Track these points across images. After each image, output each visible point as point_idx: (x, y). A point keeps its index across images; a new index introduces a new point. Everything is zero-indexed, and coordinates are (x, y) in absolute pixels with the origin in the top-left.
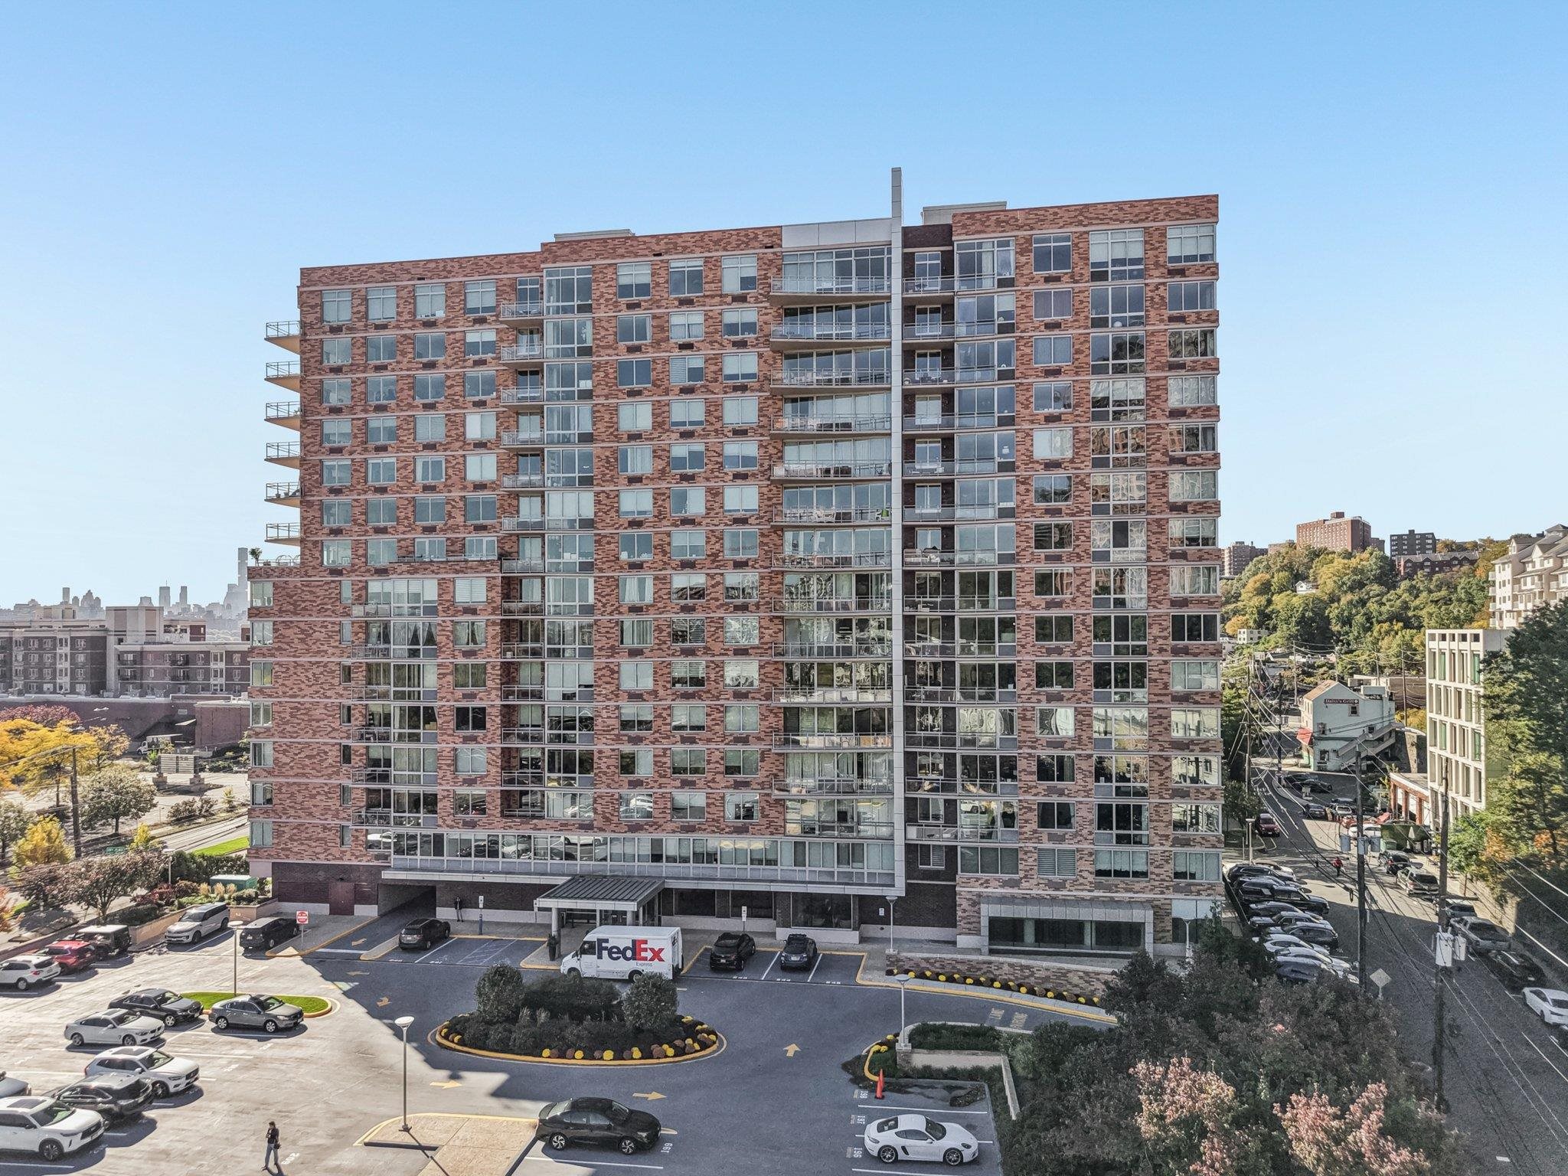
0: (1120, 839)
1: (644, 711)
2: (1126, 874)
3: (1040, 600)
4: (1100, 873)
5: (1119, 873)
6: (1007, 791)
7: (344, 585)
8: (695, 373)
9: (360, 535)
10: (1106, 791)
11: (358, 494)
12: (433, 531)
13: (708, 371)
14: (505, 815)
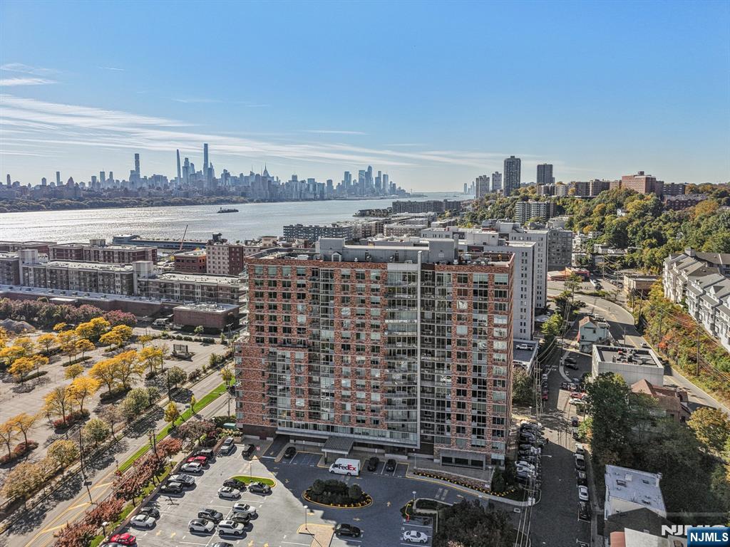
0: (478, 437)
1: (348, 393)
2: (479, 446)
3: (458, 372)
4: (472, 446)
5: (478, 446)
6: (448, 422)
7: (263, 349)
8: (363, 301)
9: (266, 335)
10: (474, 424)
11: (267, 324)
12: (288, 336)
13: (367, 301)
14: (310, 418)
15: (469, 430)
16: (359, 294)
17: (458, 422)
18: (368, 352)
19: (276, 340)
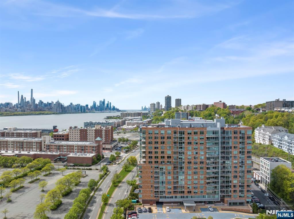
0: (242, 193)
2: (242, 197)
6: (230, 189)
7: (152, 166)
8: (197, 143)
9: (153, 160)
10: (240, 189)
11: (153, 155)
12: (163, 160)
13: (198, 143)
14: (174, 193)
15: (238, 191)
16: (195, 140)
17: (234, 188)
18: (199, 164)
19: (157, 162)
